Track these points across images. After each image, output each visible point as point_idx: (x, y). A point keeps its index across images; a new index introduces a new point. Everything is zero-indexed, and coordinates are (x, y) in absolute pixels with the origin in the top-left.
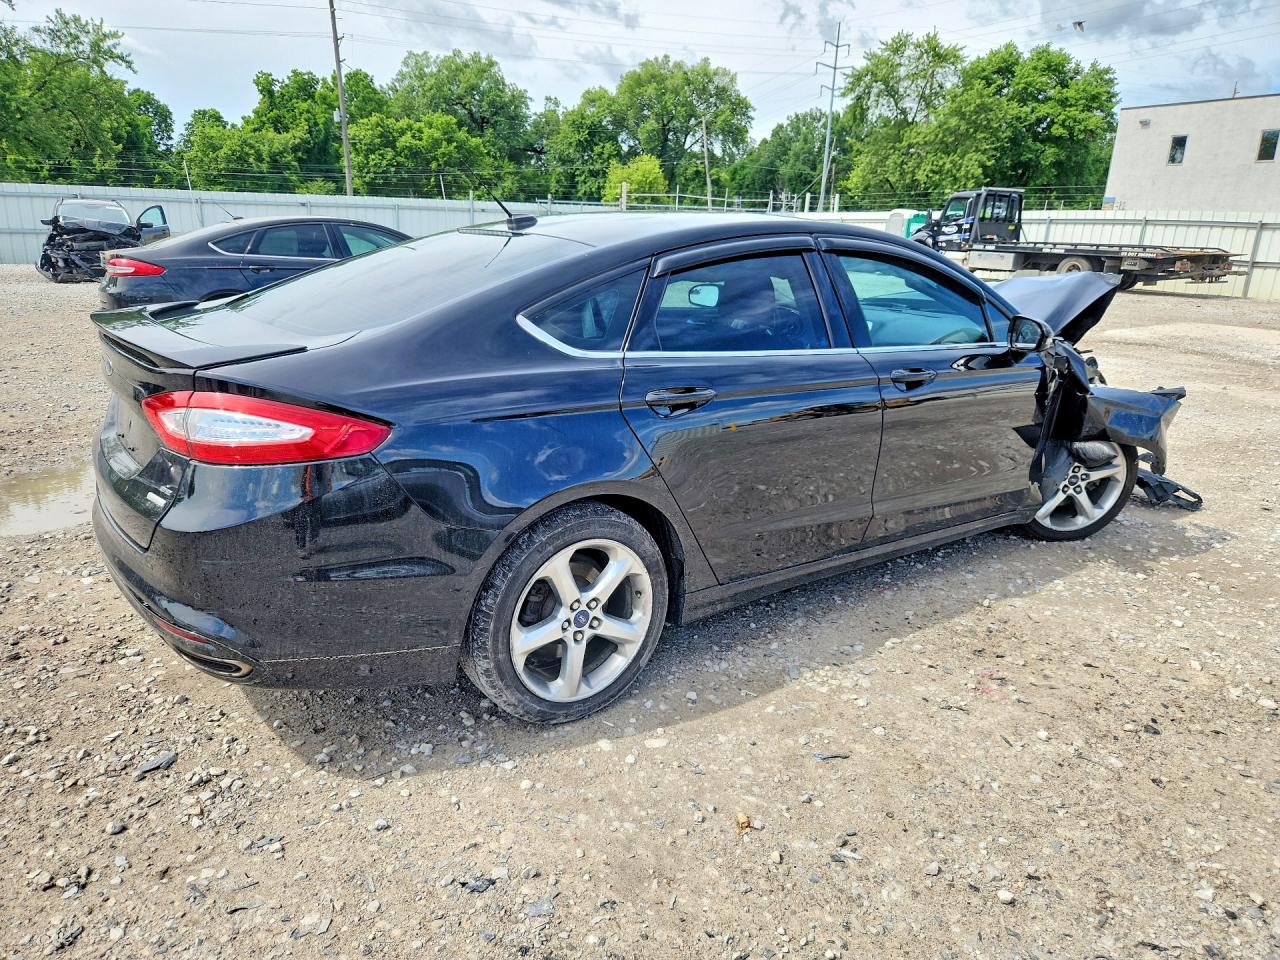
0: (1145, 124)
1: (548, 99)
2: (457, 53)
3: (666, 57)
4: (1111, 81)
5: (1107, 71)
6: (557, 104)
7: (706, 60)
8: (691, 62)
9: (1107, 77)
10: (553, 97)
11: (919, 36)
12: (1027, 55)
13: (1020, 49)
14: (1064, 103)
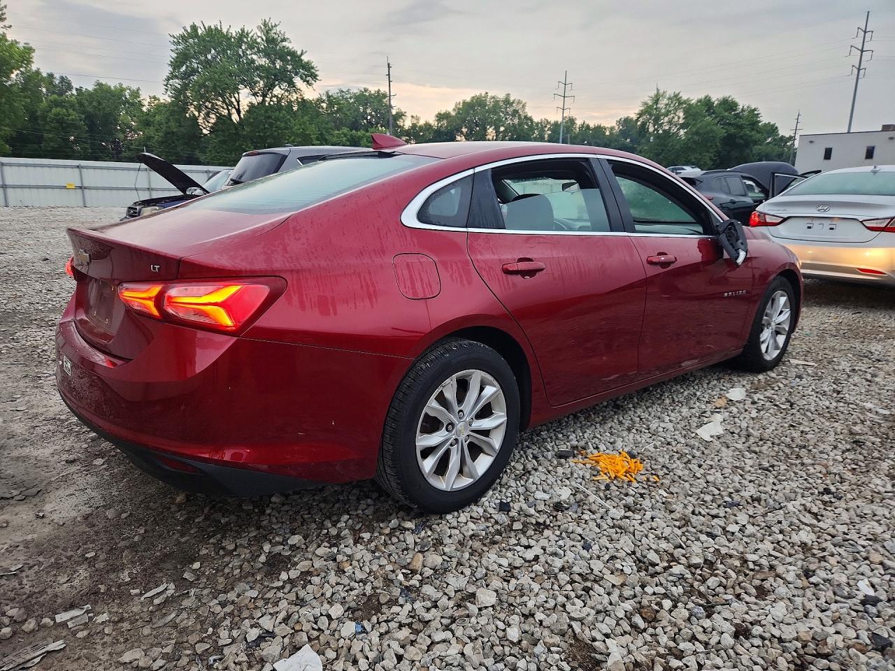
0: (811, 142)
1: (412, 117)
2: (366, 90)
3: (487, 93)
4: (758, 114)
5: (755, 110)
6: (418, 119)
7: (508, 95)
8: (501, 96)
9: (756, 112)
10: (415, 115)
11: (670, 93)
12: (716, 103)
13: (713, 100)
14: (741, 127)
